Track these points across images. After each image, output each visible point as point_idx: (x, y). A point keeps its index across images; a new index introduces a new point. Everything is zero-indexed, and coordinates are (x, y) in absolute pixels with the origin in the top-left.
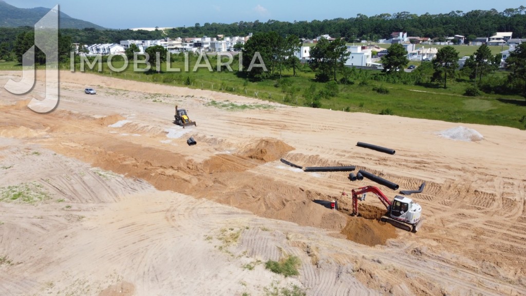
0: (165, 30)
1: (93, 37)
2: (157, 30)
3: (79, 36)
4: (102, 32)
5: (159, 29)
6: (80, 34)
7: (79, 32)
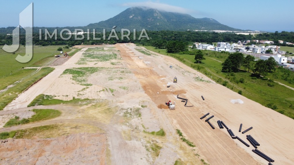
0: (254, 35)
1: (215, 37)
2: (250, 35)
3: (209, 36)
4: (221, 35)
5: (251, 34)
6: (210, 35)
7: (210, 34)
